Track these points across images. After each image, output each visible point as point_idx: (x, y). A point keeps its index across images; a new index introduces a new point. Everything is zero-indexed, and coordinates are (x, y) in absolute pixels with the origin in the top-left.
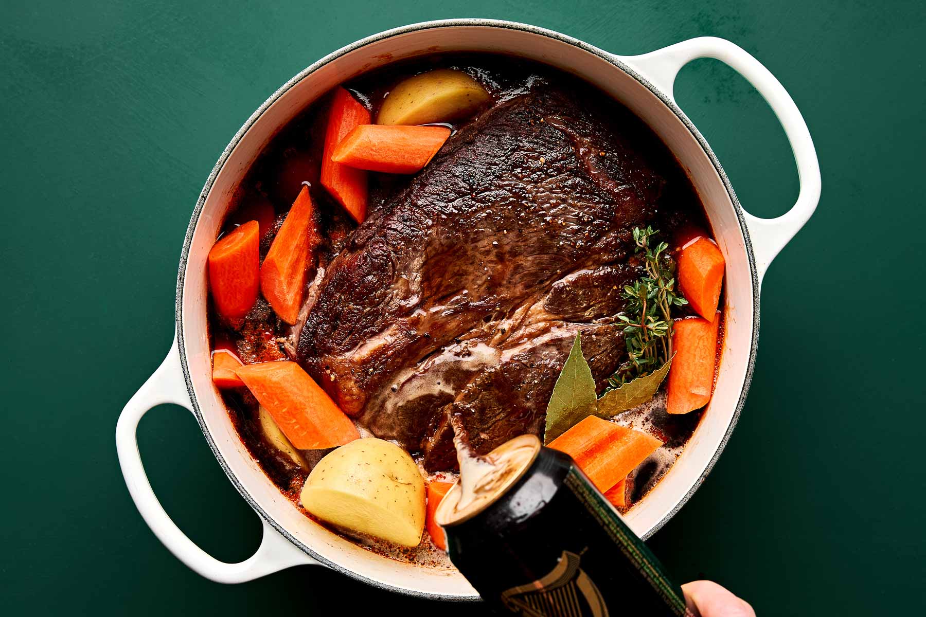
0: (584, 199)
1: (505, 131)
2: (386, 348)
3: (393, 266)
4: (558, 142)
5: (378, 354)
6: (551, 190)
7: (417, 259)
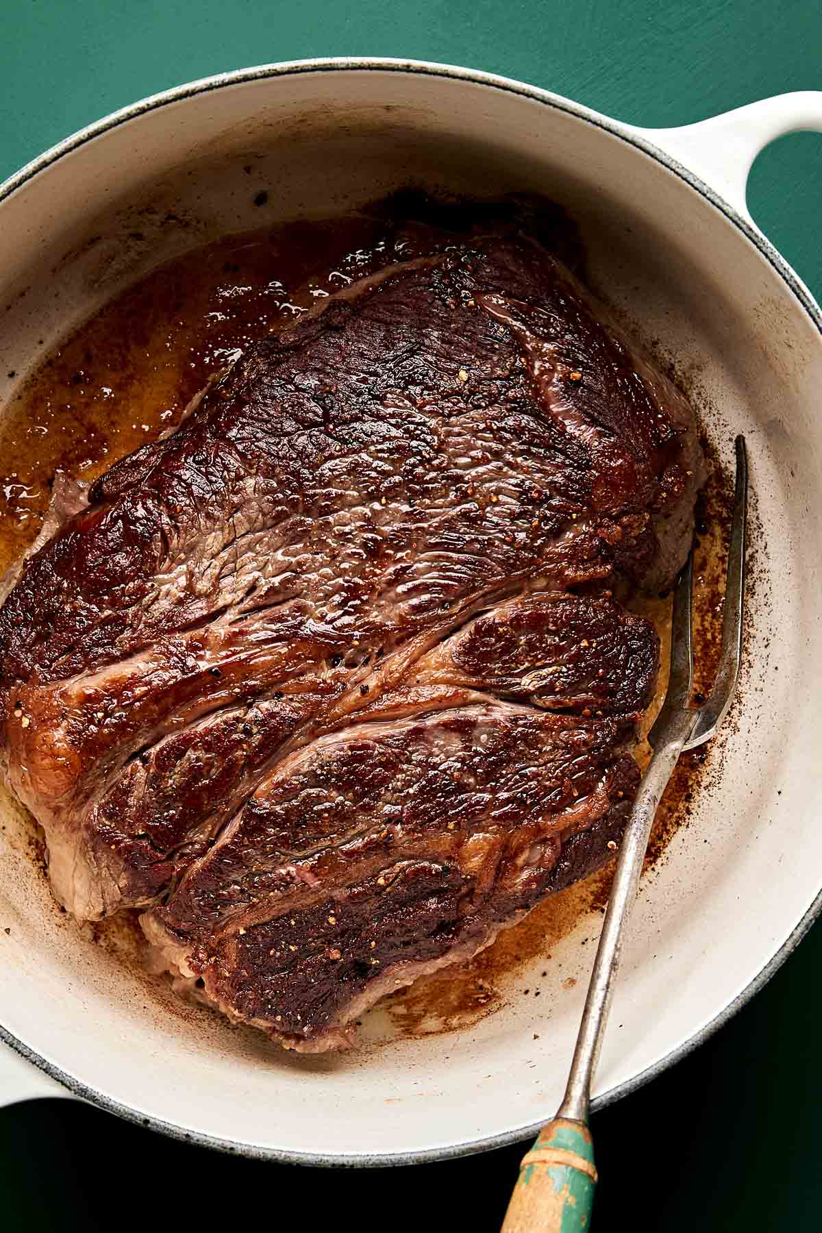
0: (535, 456)
1: (401, 315)
2: (135, 680)
3: (165, 540)
4: (497, 346)
5: (118, 689)
6: (475, 432)
7: (214, 534)
